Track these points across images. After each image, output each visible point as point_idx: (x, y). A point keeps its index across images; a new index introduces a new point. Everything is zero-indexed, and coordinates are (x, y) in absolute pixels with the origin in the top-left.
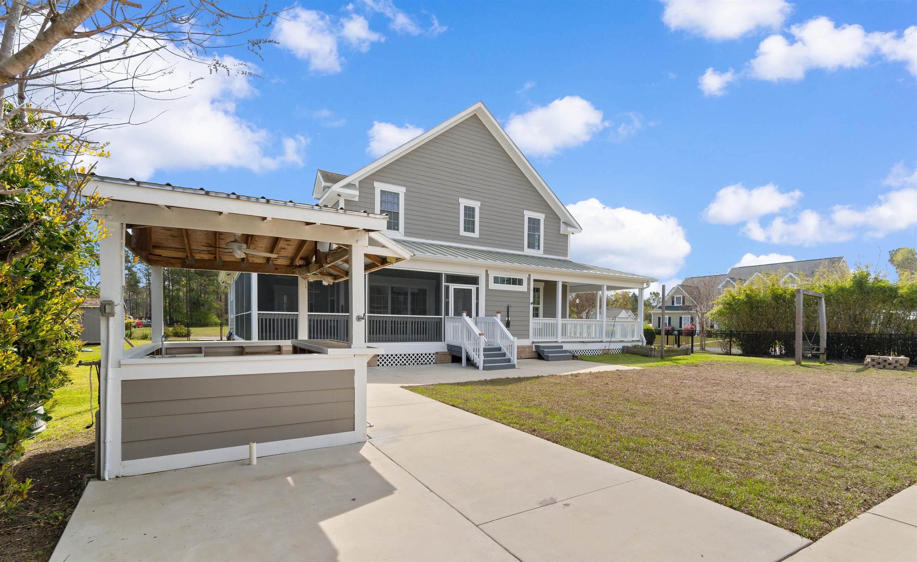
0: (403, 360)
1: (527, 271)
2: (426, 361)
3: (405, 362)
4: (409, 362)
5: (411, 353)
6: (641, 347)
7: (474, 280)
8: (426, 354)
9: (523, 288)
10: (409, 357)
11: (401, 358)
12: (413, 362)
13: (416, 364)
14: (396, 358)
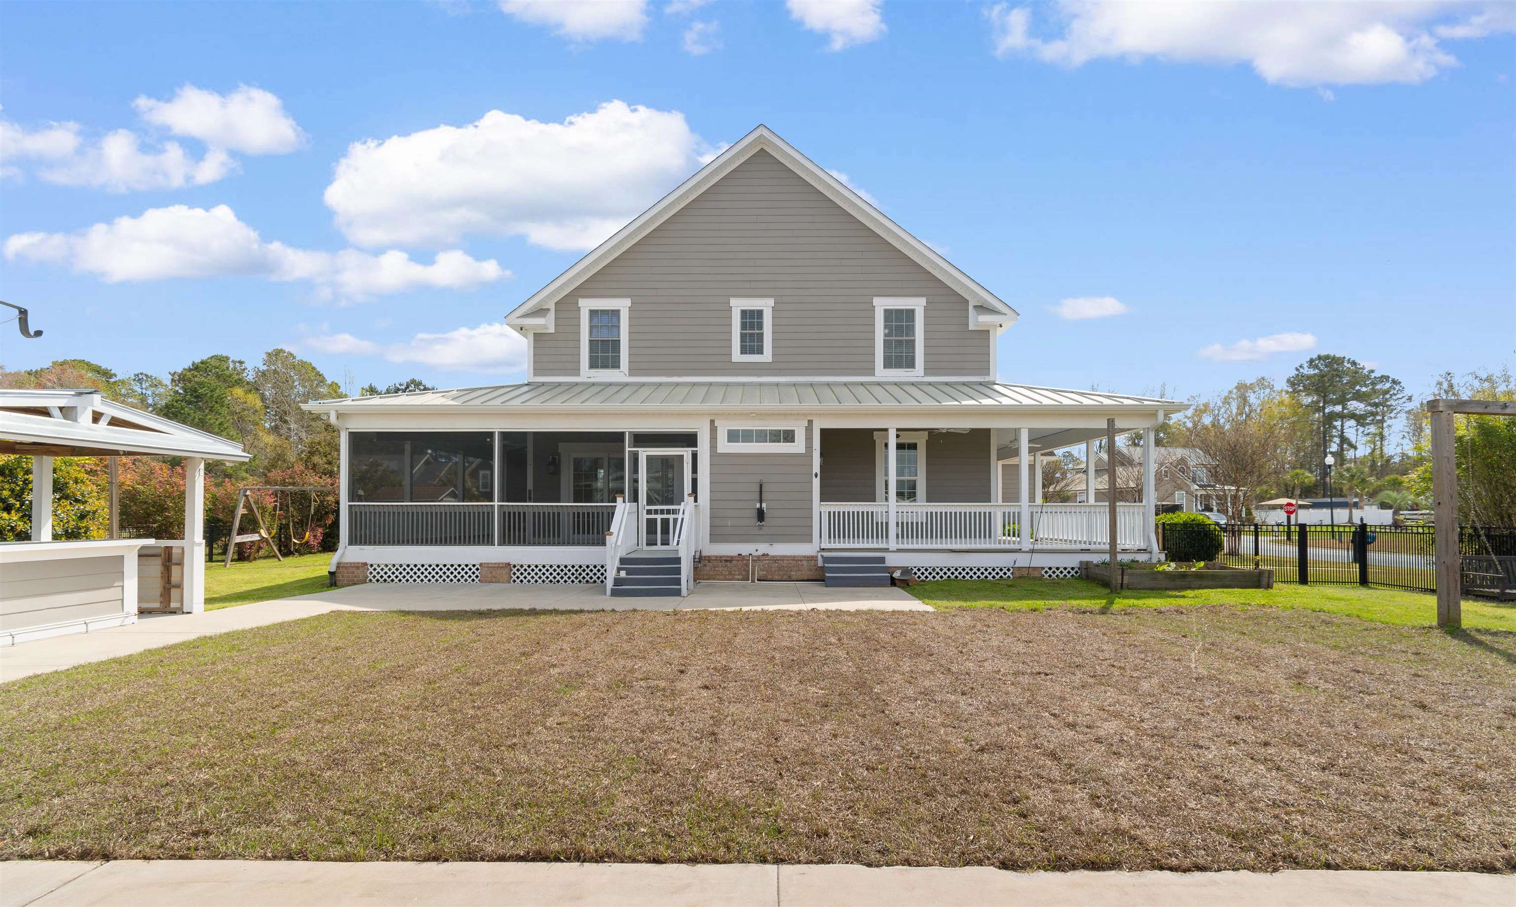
0: (555, 574)
1: (805, 415)
2: (595, 578)
3: (558, 578)
4: (566, 578)
5: (569, 563)
6: (1149, 565)
7: (689, 440)
8: (595, 567)
9: (798, 447)
10: (566, 571)
11: (551, 570)
12: (573, 578)
13: (576, 581)
14: (544, 570)
